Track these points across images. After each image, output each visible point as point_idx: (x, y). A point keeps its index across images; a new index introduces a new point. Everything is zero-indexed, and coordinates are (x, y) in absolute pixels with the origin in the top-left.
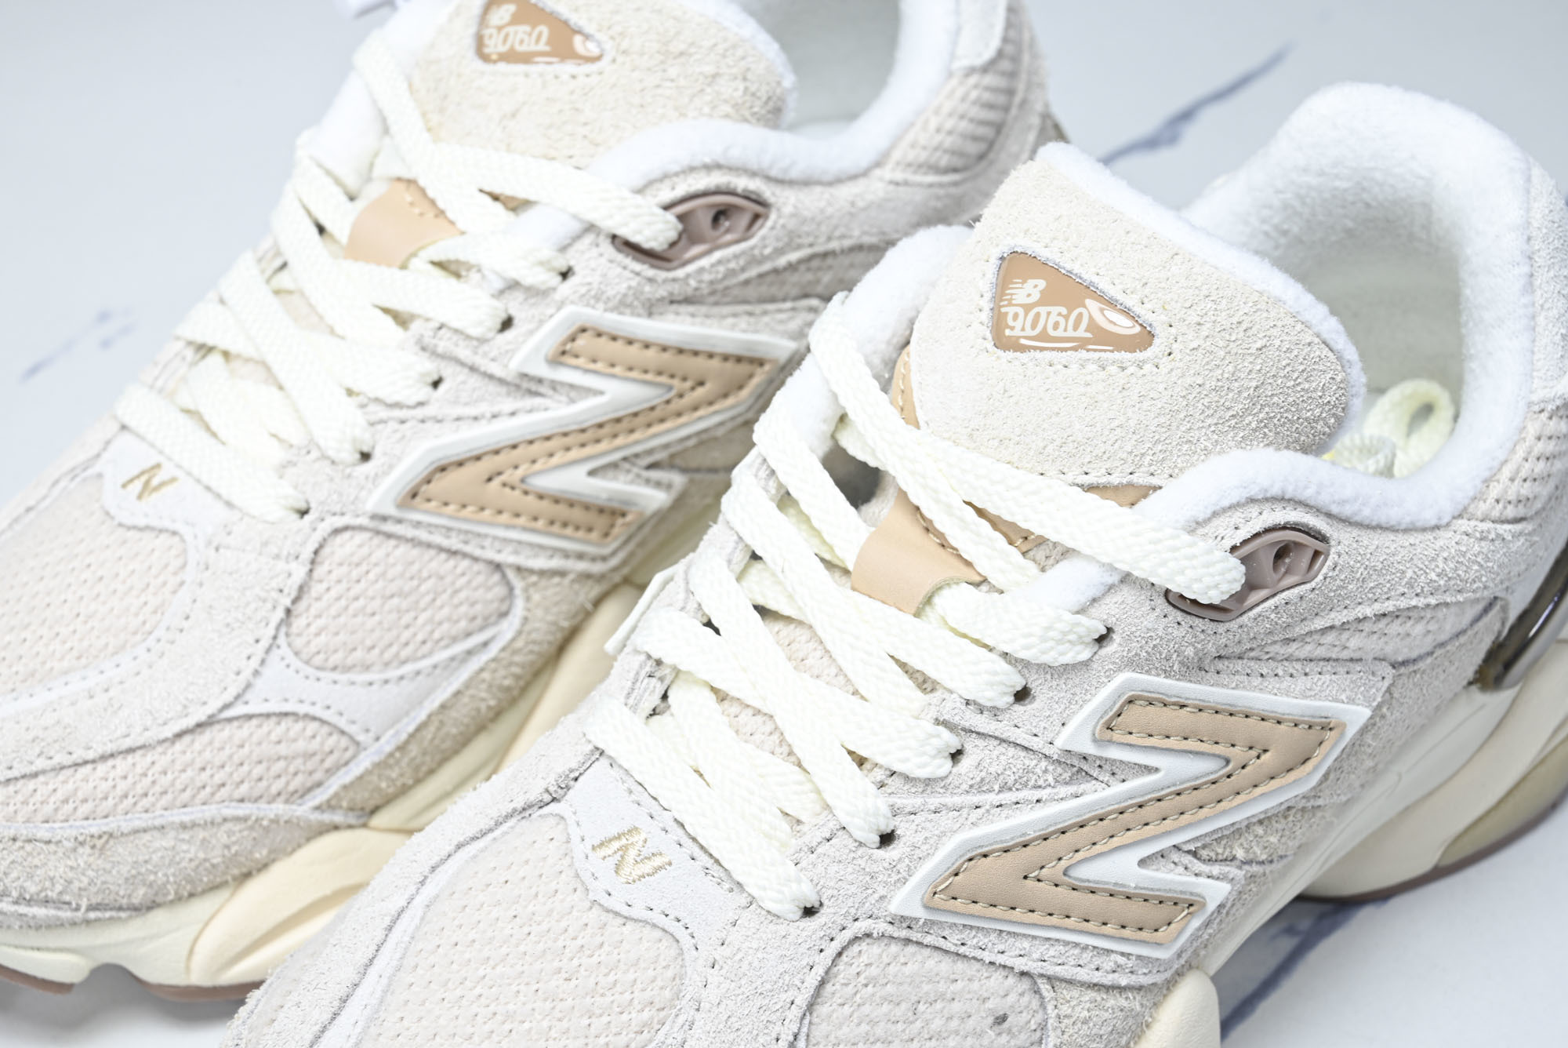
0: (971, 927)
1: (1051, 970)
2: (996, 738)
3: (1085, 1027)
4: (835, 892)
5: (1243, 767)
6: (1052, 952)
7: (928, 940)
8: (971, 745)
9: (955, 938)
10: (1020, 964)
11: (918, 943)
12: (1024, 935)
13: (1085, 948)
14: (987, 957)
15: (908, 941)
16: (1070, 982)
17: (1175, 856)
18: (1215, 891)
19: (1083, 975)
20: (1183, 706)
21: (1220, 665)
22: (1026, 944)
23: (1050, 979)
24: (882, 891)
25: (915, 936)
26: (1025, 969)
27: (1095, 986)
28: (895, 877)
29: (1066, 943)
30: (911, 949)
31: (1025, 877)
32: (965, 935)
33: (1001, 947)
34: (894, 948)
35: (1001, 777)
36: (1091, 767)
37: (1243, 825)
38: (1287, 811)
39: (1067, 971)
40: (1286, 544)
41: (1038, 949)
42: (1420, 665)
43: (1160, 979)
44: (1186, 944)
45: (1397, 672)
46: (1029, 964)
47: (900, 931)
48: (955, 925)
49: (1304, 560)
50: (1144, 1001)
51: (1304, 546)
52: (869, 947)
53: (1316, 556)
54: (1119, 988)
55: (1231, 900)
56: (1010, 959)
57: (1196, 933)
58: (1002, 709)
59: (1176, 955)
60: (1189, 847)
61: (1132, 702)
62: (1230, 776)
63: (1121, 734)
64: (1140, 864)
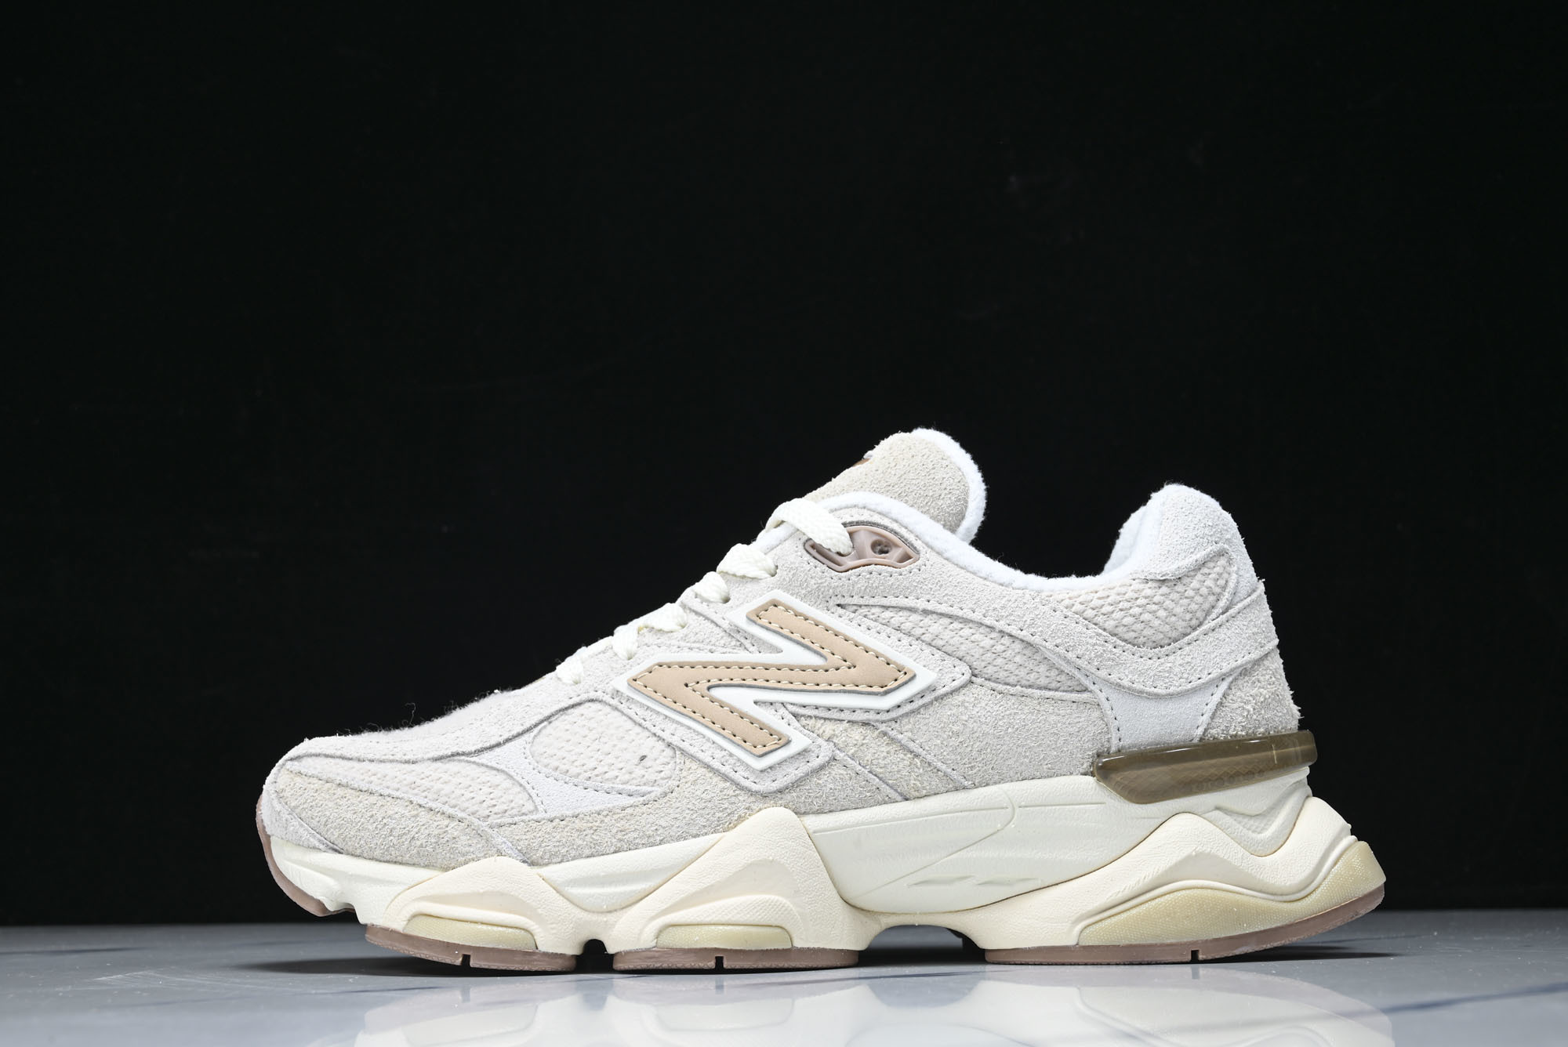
0: (652, 710)
1: (685, 746)
2: (704, 616)
3: (692, 787)
4: (592, 673)
5: (837, 669)
6: (688, 736)
7: (626, 711)
8: (691, 618)
9: (641, 712)
10: (671, 739)
11: (622, 712)
12: (678, 723)
13: (708, 740)
14: (654, 729)
15: (616, 709)
16: (693, 757)
17: (782, 711)
18: (800, 740)
19: (704, 756)
20: (806, 619)
21: (840, 611)
22: (676, 726)
23: (683, 752)
24: (613, 677)
25: (621, 706)
26: (672, 741)
27: (708, 767)
28: (622, 671)
29: (699, 734)
30: (616, 713)
31: (687, 685)
32: (648, 714)
33: (663, 726)
34: (608, 709)
35: (698, 635)
36: (747, 643)
37: (835, 715)
38: (865, 724)
39: (692, 750)
40: (883, 540)
41: (681, 731)
42: (1001, 687)
43: (755, 787)
44: (771, 768)
45: (978, 680)
46: (675, 740)
47: (614, 702)
48: (642, 705)
49: (895, 554)
50: (740, 798)
51: (897, 546)
52: (595, 706)
53: (906, 557)
54: (726, 778)
55: (816, 763)
56: (666, 735)
57: (780, 764)
58: (712, 602)
59: (762, 771)
60: (792, 708)
61: (776, 606)
62: (827, 671)
63: (764, 622)
64: (756, 703)
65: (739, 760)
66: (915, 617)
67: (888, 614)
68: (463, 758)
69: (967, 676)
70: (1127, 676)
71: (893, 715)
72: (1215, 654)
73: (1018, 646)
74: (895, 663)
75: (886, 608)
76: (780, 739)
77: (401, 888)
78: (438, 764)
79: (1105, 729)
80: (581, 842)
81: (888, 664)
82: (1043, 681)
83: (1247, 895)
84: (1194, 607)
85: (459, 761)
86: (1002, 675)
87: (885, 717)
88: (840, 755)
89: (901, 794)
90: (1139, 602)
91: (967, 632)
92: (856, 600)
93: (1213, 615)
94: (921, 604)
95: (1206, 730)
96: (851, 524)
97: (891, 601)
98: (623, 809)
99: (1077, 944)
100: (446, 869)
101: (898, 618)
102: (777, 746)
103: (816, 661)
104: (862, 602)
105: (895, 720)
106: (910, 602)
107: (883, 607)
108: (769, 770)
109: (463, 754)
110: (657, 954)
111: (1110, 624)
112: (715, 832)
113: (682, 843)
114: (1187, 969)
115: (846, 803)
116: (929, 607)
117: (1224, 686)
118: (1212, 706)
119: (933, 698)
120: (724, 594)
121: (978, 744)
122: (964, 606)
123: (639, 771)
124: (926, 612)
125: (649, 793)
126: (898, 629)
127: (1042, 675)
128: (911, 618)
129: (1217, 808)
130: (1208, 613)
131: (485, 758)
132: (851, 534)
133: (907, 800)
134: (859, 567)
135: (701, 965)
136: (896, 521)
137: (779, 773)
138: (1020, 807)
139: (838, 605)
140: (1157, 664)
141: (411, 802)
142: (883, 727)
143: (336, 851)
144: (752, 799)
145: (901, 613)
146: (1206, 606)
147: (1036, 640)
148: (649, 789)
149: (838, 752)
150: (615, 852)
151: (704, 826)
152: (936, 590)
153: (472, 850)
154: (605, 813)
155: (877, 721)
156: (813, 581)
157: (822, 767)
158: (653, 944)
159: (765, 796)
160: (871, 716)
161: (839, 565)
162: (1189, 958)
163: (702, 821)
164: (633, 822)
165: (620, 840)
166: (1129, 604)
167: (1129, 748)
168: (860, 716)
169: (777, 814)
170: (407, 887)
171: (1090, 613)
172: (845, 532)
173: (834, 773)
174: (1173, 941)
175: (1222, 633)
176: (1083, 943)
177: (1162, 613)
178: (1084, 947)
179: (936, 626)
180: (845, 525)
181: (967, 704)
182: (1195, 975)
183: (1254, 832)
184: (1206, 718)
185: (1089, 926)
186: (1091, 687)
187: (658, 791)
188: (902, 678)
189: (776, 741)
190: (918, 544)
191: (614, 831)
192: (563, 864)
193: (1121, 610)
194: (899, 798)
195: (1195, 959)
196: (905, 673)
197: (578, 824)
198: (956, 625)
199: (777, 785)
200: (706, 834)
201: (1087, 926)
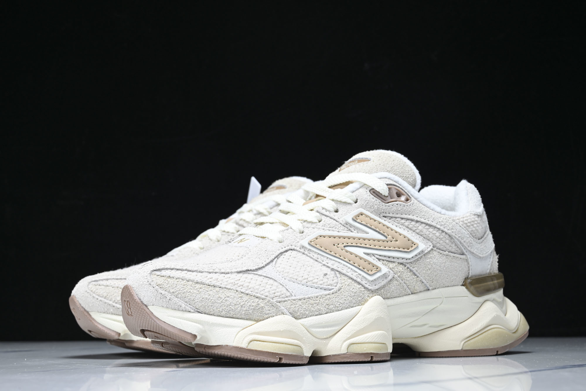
0: (320, 255)
1: (340, 270)
2: (329, 217)
4: (287, 238)
5: (391, 241)
6: (340, 266)
7: (309, 254)
8: (323, 218)
10: (332, 267)
11: (307, 255)
12: (334, 260)
13: (349, 268)
14: (324, 263)
15: (304, 254)
16: (344, 275)
17: (373, 257)
18: (385, 269)
19: (349, 274)
20: (375, 221)
21: (385, 219)
22: (334, 262)
23: (340, 272)
24: (298, 240)
25: (306, 252)
26: (333, 268)
27: (352, 279)
28: (302, 238)
29: (344, 265)
30: (305, 256)
31: (334, 245)
32: (319, 256)
33: (327, 261)
34: (300, 253)
35: (330, 225)
36: (352, 229)
37: (392, 260)
38: (402, 264)
39: (344, 272)
40: (399, 192)
41: (337, 264)
42: (441, 252)
43: (370, 288)
45: (435, 249)
46: (335, 267)
47: (302, 250)
48: (316, 253)
49: (403, 198)
50: (365, 292)
51: (404, 194)
52: (294, 252)
53: (407, 199)
54: (359, 283)
55: (389, 279)
56: (329, 265)
57: (377, 279)
58: (331, 212)
59: (372, 281)
60: (378, 257)
61: (362, 215)
62: (387, 242)
63: (358, 221)
64: (364, 253)
65: (363, 276)
66: (413, 223)
67: (403, 221)
68: (251, 272)
69: (431, 247)
70: (474, 250)
71: (411, 261)
73: (447, 236)
74: (411, 240)
75: (402, 219)
76: (377, 269)
77: (239, 329)
78: (241, 275)
79: (468, 269)
80: (313, 309)
81: (409, 240)
82: (453, 250)
85: (249, 273)
86: (441, 247)
87: (408, 261)
88: (395, 276)
89: (411, 291)
91: (431, 230)
92: (391, 215)
94: (415, 218)
95: (490, 270)
96: (389, 184)
97: (404, 216)
98: (326, 295)
99: (462, 349)
100: (257, 321)
101: (407, 223)
102: (377, 271)
103: (383, 238)
104: (393, 216)
105: (412, 263)
106: (410, 217)
107: (401, 218)
108: (374, 281)
109: (251, 270)
110: (348, 356)
111: (470, 230)
112: (358, 305)
113: (348, 310)
114: (495, 358)
115: (396, 295)
116: (419, 219)
117: (492, 255)
118: (491, 262)
119: (423, 255)
120: (336, 209)
121: (435, 273)
122: (429, 220)
123: (325, 280)
124: (417, 222)
125: (333, 289)
126: (407, 227)
127: (454, 248)
128: (411, 223)
129: (494, 299)
131: (260, 272)
132: (389, 189)
133: (413, 294)
134: (393, 202)
135: (366, 360)
136: (401, 185)
137: (378, 282)
138: (445, 298)
139: (383, 216)
140: (480, 246)
141: (237, 291)
142: (408, 266)
143: (199, 312)
144: (369, 292)
145: (408, 221)
147: (453, 234)
148: (333, 287)
149: (395, 274)
150: (326, 313)
151: (355, 303)
152: (419, 213)
153: (270, 312)
154: (320, 297)
155: (406, 263)
156: (376, 206)
157: (390, 281)
158: (346, 352)
159: (373, 291)
160: (404, 261)
161: (385, 200)
163: (354, 301)
164: (331, 301)
165: (328, 308)
166: (473, 223)
167: (473, 276)
168: (401, 261)
169: (377, 299)
170: (242, 328)
172: (386, 188)
173: (394, 283)
174: (491, 347)
176: (463, 349)
177: (480, 227)
179: (421, 227)
180: (387, 185)
181: (432, 258)
184: (489, 266)
185: (466, 342)
186: (466, 253)
187: (335, 288)
188: (414, 247)
189: (376, 269)
190: (410, 195)
191: (325, 305)
192: (307, 319)
193: (471, 225)
194: (411, 293)
195: (497, 355)
196: (415, 245)
197: (312, 302)
198: (427, 227)
199: (377, 287)
200: (356, 306)
201: (465, 342)
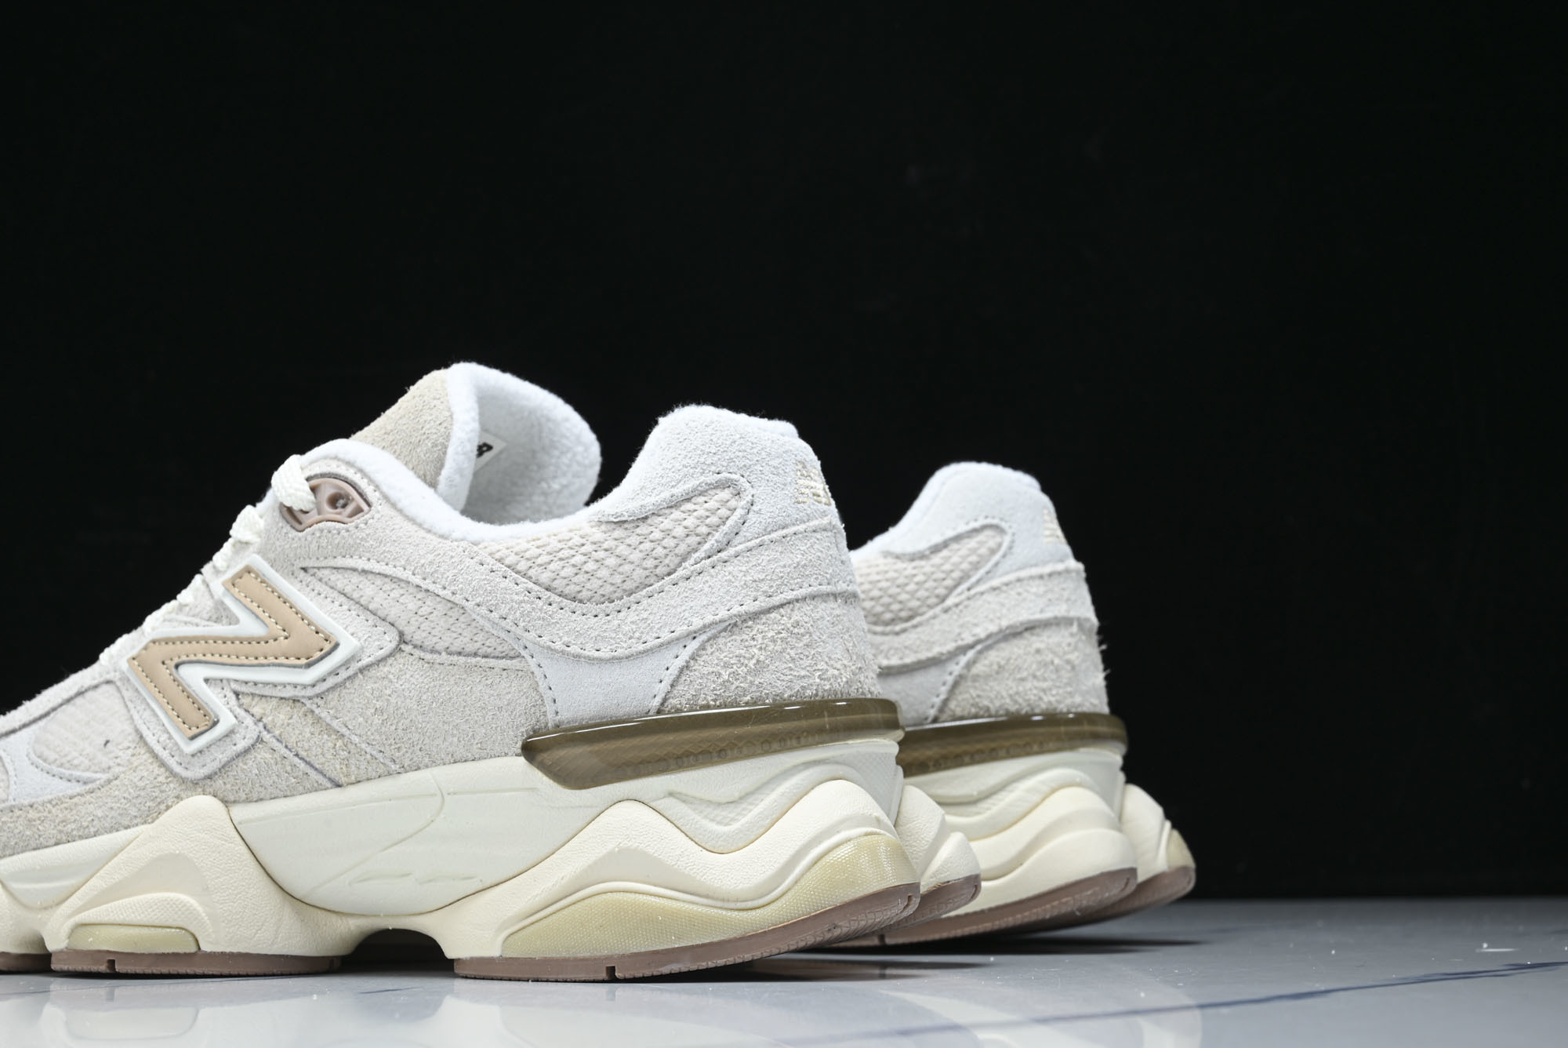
0: (137, 690)
1: (144, 729)
3: (134, 773)
5: (276, 640)
7: (125, 692)
9: (130, 693)
11: (121, 694)
13: (160, 723)
15: (119, 690)
16: (145, 742)
18: (229, 719)
20: (267, 586)
21: (302, 576)
23: (141, 736)
27: (152, 752)
30: (117, 694)
31: (163, 663)
33: (138, 709)
34: (113, 689)
36: (221, 616)
37: (267, 691)
38: (295, 701)
39: (146, 734)
40: (342, 492)
42: (428, 656)
43: (184, 774)
44: (201, 752)
45: (407, 648)
49: (350, 508)
50: (172, 785)
51: (353, 499)
52: (107, 685)
53: (359, 510)
54: (163, 764)
55: (242, 745)
56: (137, 718)
57: (209, 746)
59: (193, 756)
60: (234, 686)
61: (249, 572)
62: (267, 642)
63: (236, 591)
64: (207, 680)
65: (176, 744)
66: (355, 578)
67: (335, 576)
69: (395, 644)
70: (561, 638)
71: (318, 689)
72: (684, 608)
73: (442, 607)
74: (323, 631)
75: (335, 569)
76: (211, 720)
79: (540, 702)
80: (28, 833)
81: (317, 633)
82: (471, 648)
83: (684, 901)
84: (660, 551)
86: (429, 641)
87: (310, 692)
88: (266, 736)
89: (331, 780)
90: (583, 550)
91: (397, 593)
92: (314, 562)
93: (692, 561)
94: (361, 564)
95: (665, 700)
96: (316, 476)
97: (340, 562)
98: (71, 799)
99: (501, 955)
101: (343, 580)
102: (207, 727)
103: (261, 631)
104: (317, 564)
105: (320, 696)
106: (353, 562)
108: (199, 754)
110: (66, 956)
111: (545, 577)
112: (145, 822)
113: (115, 834)
115: (277, 792)
116: (368, 566)
117: (693, 646)
118: (674, 670)
119: (359, 670)
121: (403, 721)
122: (397, 563)
123: (98, 757)
124: (364, 572)
125: (98, 780)
126: (342, 592)
127: (470, 639)
128: (353, 580)
129: (671, 794)
130: (684, 560)
132: (313, 489)
133: (339, 786)
134: (316, 524)
135: (94, 968)
136: (361, 471)
137: (207, 758)
138: (449, 794)
139: (301, 569)
140: (603, 621)
142: (310, 704)
144: (181, 786)
145: (346, 575)
146: (682, 548)
147: (458, 599)
148: (100, 776)
149: (265, 733)
150: (57, 844)
151: (136, 817)
152: (377, 547)
154: (54, 802)
155: (303, 697)
156: (279, 543)
157: (247, 751)
158: (66, 944)
159: (195, 783)
160: (299, 693)
161: (301, 523)
162: (604, 975)
163: (133, 812)
164: (75, 812)
165: (60, 832)
166: (572, 552)
167: (569, 722)
168: (289, 693)
169: (203, 803)
171: (523, 566)
172: (306, 486)
173: (259, 757)
174: (587, 954)
175: (698, 583)
176: (504, 956)
177: (612, 561)
178: (506, 959)
179: (372, 588)
180: (309, 479)
181: (391, 676)
182: (612, 996)
183: (719, 823)
184: (664, 687)
185: (513, 934)
186: (523, 653)
187: (104, 777)
188: (327, 647)
189: (207, 722)
190: (372, 495)
191: (57, 821)
192: (12, 857)
193: (561, 559)
194: (329, 785)
195: (612, 978)
196: (331, 642)
197: (32, 814)
198: (389, 586)
199: (206, 771)
200: (137, 825)
201: (509, 936)
